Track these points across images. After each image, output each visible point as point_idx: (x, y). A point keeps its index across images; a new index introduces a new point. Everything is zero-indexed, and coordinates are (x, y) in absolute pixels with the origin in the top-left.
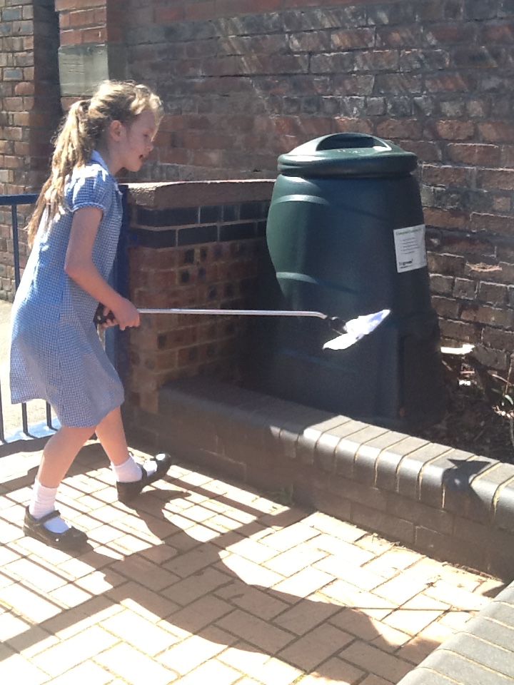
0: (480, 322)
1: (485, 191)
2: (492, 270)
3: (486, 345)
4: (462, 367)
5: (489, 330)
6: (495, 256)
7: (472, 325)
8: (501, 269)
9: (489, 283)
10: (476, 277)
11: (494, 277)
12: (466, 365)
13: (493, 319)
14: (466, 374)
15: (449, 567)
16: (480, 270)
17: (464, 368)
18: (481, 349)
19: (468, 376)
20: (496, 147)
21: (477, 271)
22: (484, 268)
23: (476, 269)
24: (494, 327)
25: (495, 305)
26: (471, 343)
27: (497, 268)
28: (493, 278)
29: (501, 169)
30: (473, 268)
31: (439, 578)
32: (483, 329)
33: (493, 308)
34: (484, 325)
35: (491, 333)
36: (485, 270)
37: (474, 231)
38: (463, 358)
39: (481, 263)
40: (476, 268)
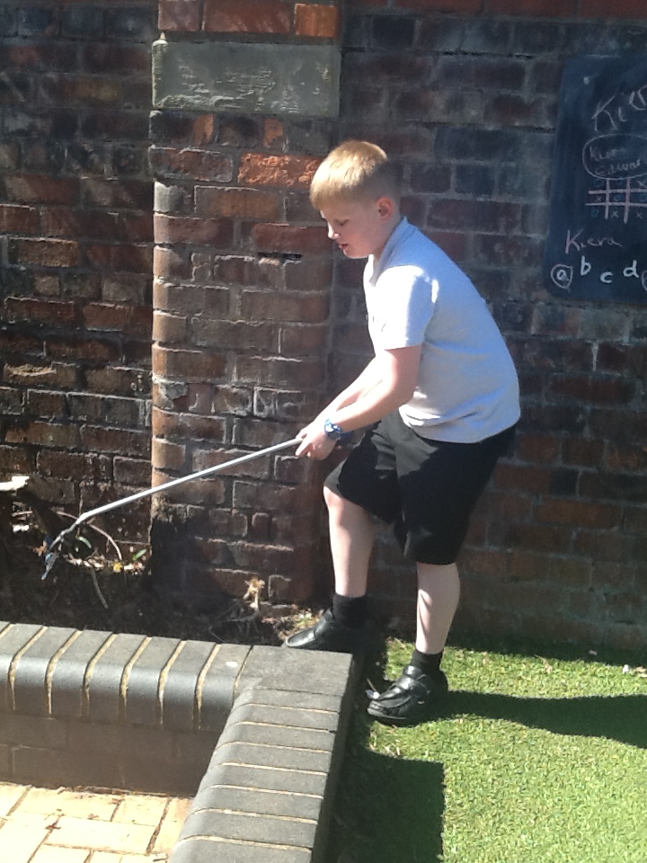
0: (34, 443)
1: (23, 268)
2: (42, 373)
3: (44, 473)
4: (14, 507)
5: (46, 454)
6: (45, 354)
7: (22, 449)
8: (54, 371)
9: (41, 391)
10: (22, 384)
11: (45, 382)
12: (20, 504)
13: (51, 438)
14: (21, 516)
15: (68, 792)
16: (26, 374)
17: (17, 508)
18: (38, 481)
19: (23, 518)
20: (31, 209)
21: (22, 377)
22: (31, 371)
23: (20, 374)
24: (53, 449)
25: (51, 420)
26: (23, 473)
27: (48, 371)
28: (45, 384)
29: (42, 239)
30: (15, 373)
31: (60, 813)
32: (39, 454)
33: (49, 424)
34: (39, 448)
35: (50, 457)
36: (32, 375)
37: (11, 322)
38: (15, 494)
39: (27, 365)
40: (21, 371)
